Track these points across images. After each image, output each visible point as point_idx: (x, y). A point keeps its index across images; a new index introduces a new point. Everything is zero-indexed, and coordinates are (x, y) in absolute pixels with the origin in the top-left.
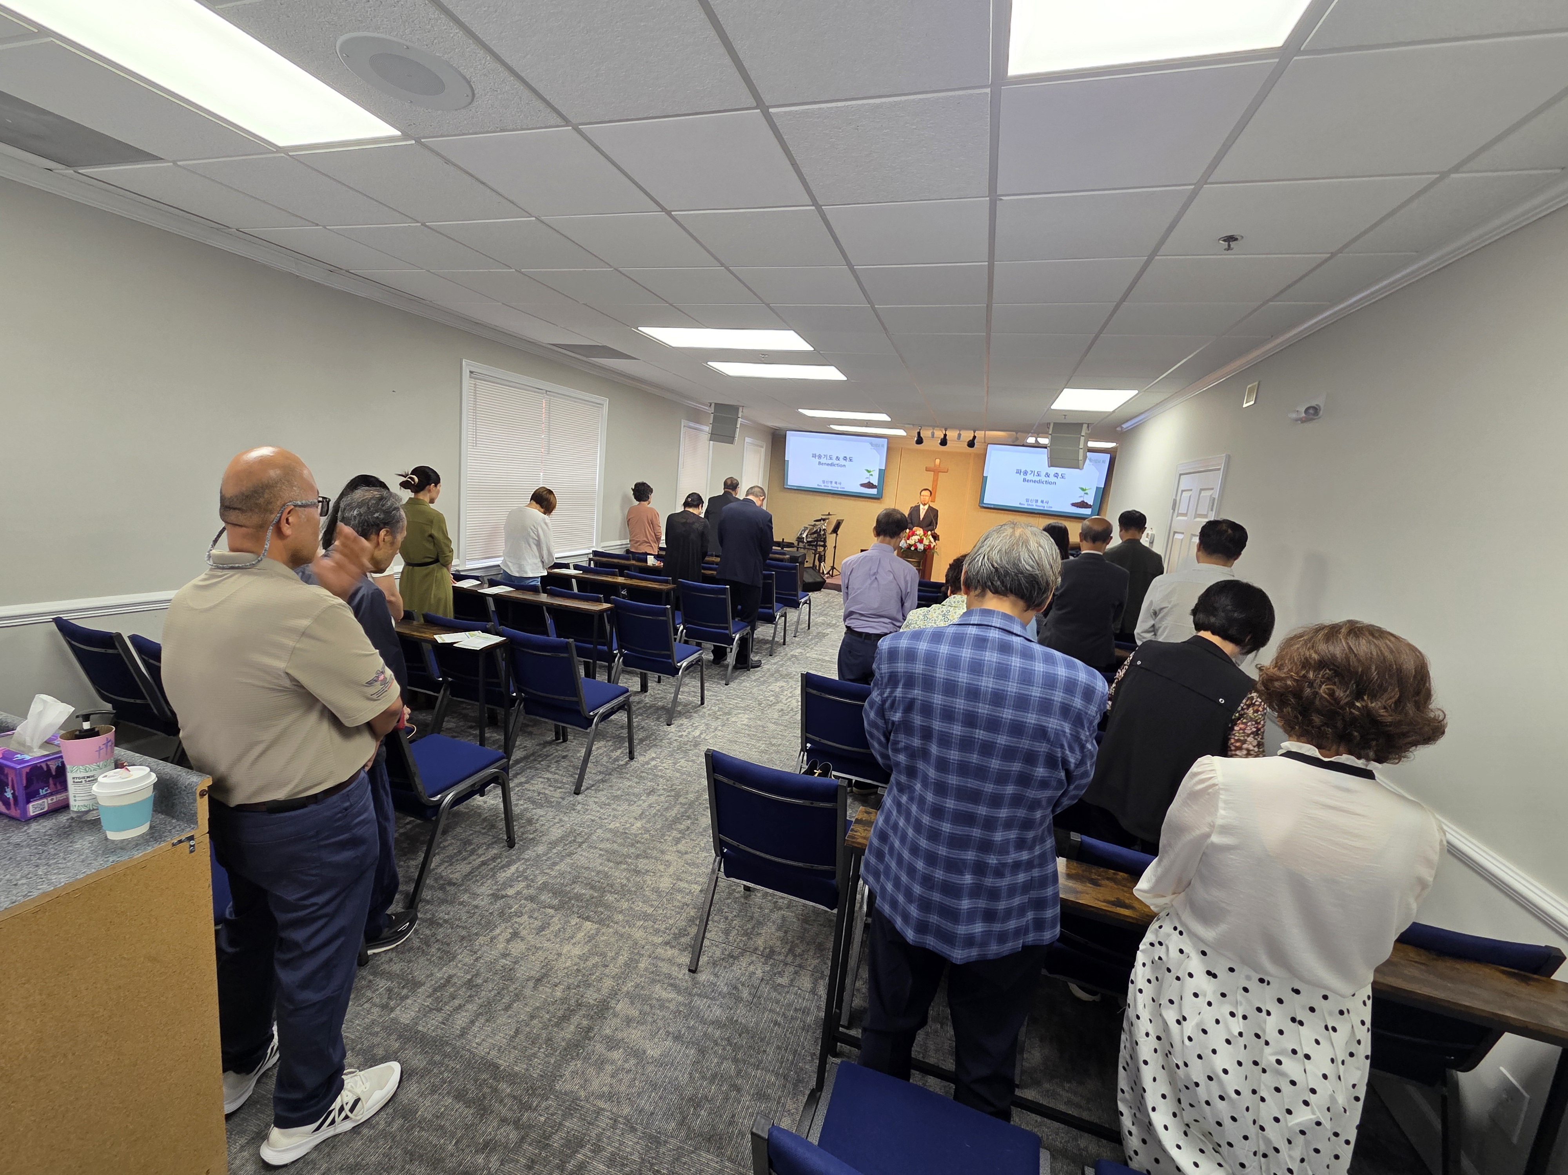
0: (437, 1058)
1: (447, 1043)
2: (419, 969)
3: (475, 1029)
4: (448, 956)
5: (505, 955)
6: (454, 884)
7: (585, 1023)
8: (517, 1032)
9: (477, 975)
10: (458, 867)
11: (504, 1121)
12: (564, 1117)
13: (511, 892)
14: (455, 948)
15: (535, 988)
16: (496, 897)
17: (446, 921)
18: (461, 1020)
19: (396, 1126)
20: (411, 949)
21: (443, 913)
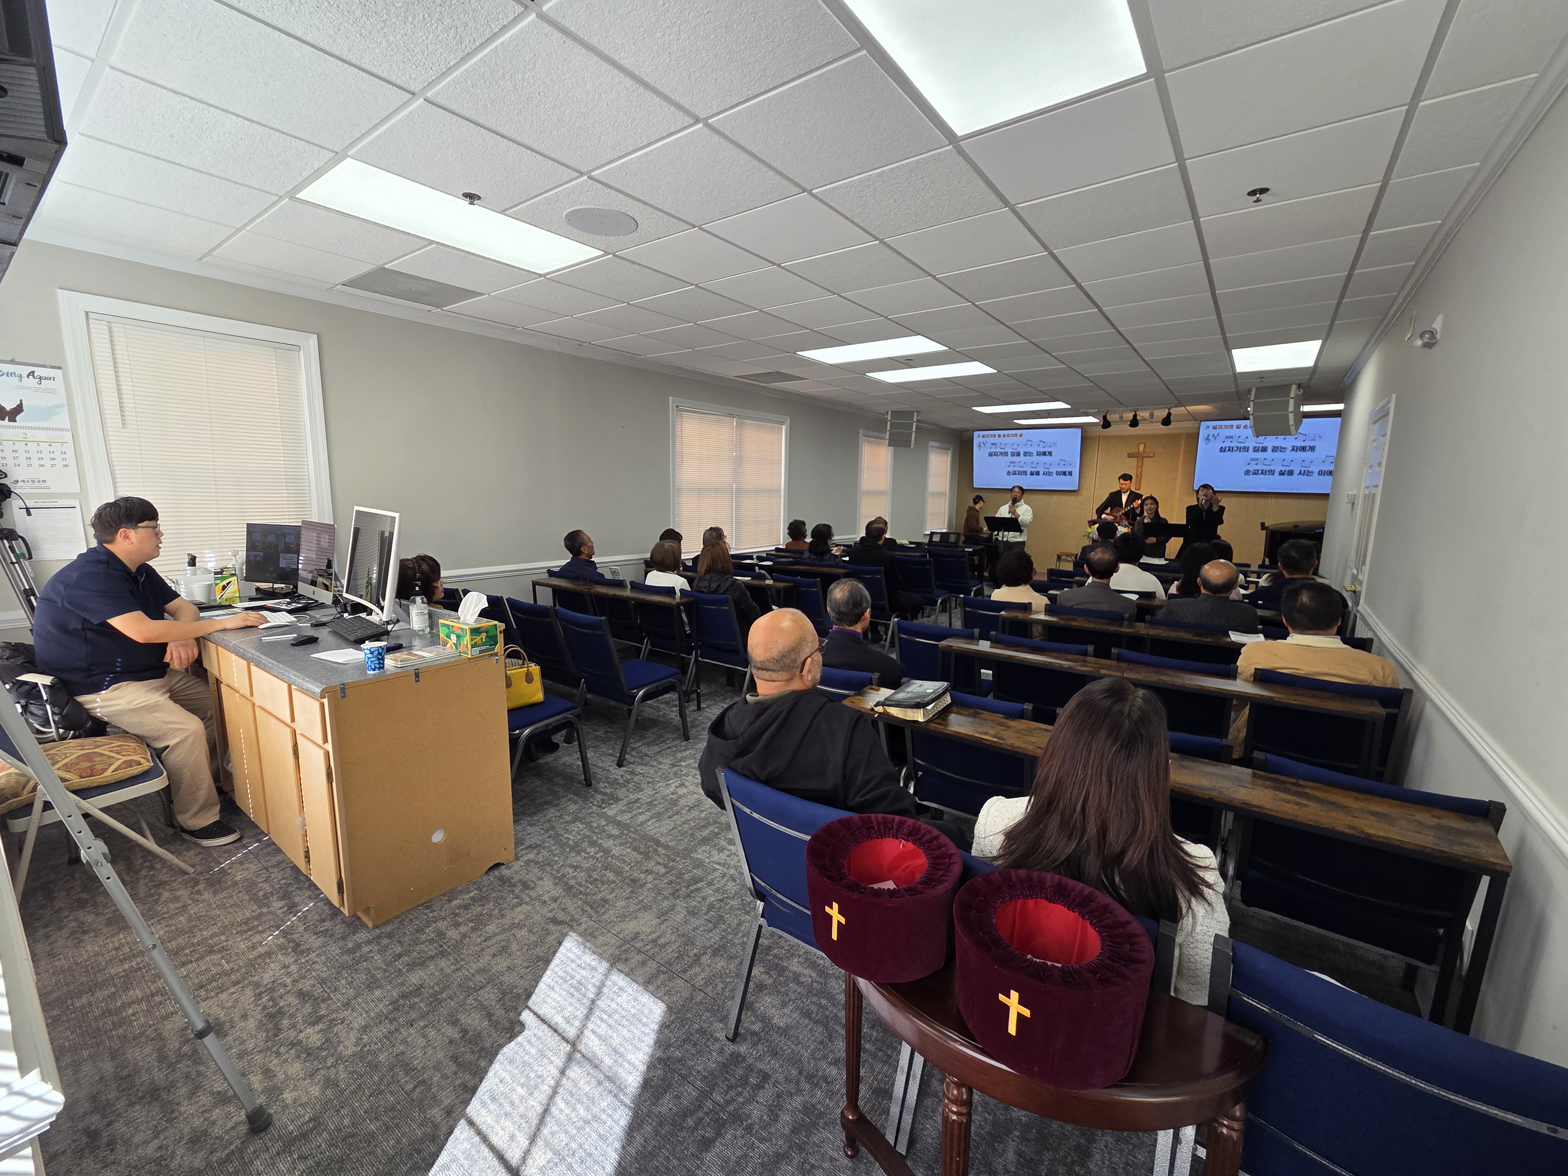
0: (625, 832)
1: (632, 827)
2: (622, 792)
3: (649, 823)
4: (638, 788)
5: (673, 794)
6: (649, 756)
7: (716, 830)
8: (674, 828)
9: (655, 800)
11: (660, 864)
12: (694, 868)
13: (683, 764)
14: (644, 786)
15: (689, 811)
16: (673, 765)
17: (639, 773)
18: (641, 818)
19: (599, 855)
20: (618, 783)
21: (639, 769)
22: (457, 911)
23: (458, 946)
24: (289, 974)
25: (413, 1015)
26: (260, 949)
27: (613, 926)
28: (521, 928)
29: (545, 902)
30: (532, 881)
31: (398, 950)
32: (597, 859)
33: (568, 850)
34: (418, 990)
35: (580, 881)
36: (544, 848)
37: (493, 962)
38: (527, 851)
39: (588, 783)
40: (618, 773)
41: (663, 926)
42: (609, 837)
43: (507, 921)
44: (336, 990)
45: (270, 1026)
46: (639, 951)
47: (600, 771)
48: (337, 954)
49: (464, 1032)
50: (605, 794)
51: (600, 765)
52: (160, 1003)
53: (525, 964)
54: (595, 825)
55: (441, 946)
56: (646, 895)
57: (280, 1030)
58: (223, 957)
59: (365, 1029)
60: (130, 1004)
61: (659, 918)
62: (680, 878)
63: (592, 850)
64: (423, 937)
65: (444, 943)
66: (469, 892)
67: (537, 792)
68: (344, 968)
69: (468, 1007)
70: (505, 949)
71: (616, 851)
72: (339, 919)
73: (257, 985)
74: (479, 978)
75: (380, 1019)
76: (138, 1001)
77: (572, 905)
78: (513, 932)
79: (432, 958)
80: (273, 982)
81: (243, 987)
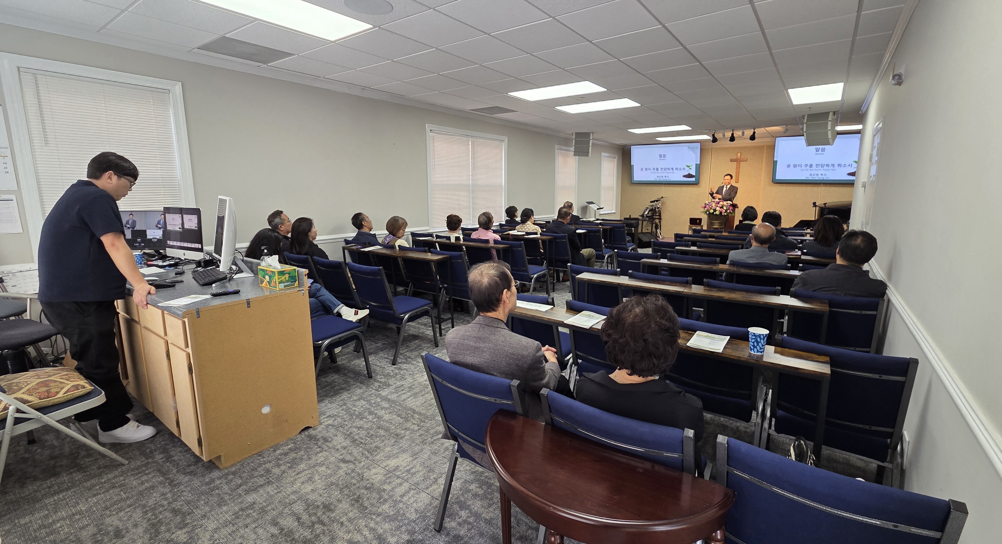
0: (393, 405)
1: (397, 402)
2: (392, 381)
3: (409, 400)
4: (403, 378)
6: (411, 358)
8: (425, 402)
9: (414, 385)
10: (414, 353)
11: (414, 424)
12: (437, 426)
14: (406, 377)
17: (405, 369)
19: (375, 420)
20: (390, 375)
21: (404, 366)
22: (280, 457)
23: (279, 478)
24: (166, 499)
25: (248, 521)
26: (146, 484)
27: (382, 463)
28: (321, 466)
29: (338, 449)
30: (330, 438)
31: (240, 481)
32: (374, 422)
33: (354, 417)
34: (252, 505)
35: (361, 436)
36: (339, 417)
37: (302, 487)
38: (327, 419)
39: (370, 377)
40: (390, 369)
41: (415, 462)
42: (382, 409)
43: (312, 462)
44: (197, 508)
45: (153, 531)
46: (398, 477)
47: (378, 368)
48: (198, 486)
49: (282, 529)
50: (380, 382)
51: (379, 364)
52: (79, 519)
53: (324, 488)
54: (373, 401)
55: (268, 478)
56: (404, 443)
57: (159, 533)
58: (122, 490)
59: (216, 530)
60: (58, 521)
61: (412, 457)
62: (427, 432)
63: (370, 417)
64: (256, 474)
65: (270, 477)
66: (287, 445)
67: (336, 382)
68: (203, 494)
69: (285, 515)
70: (310, 479)
71: (387, 417)
72: (200, 465)
73: (144, 506)
74: (292, 497)
75: (226, 524)
76: (64, 519)
77: (356, 452)
78: (316, 468)
79: (262, 485)
80: (156, 504)
81: (135, 508)
